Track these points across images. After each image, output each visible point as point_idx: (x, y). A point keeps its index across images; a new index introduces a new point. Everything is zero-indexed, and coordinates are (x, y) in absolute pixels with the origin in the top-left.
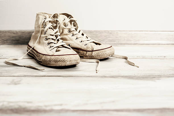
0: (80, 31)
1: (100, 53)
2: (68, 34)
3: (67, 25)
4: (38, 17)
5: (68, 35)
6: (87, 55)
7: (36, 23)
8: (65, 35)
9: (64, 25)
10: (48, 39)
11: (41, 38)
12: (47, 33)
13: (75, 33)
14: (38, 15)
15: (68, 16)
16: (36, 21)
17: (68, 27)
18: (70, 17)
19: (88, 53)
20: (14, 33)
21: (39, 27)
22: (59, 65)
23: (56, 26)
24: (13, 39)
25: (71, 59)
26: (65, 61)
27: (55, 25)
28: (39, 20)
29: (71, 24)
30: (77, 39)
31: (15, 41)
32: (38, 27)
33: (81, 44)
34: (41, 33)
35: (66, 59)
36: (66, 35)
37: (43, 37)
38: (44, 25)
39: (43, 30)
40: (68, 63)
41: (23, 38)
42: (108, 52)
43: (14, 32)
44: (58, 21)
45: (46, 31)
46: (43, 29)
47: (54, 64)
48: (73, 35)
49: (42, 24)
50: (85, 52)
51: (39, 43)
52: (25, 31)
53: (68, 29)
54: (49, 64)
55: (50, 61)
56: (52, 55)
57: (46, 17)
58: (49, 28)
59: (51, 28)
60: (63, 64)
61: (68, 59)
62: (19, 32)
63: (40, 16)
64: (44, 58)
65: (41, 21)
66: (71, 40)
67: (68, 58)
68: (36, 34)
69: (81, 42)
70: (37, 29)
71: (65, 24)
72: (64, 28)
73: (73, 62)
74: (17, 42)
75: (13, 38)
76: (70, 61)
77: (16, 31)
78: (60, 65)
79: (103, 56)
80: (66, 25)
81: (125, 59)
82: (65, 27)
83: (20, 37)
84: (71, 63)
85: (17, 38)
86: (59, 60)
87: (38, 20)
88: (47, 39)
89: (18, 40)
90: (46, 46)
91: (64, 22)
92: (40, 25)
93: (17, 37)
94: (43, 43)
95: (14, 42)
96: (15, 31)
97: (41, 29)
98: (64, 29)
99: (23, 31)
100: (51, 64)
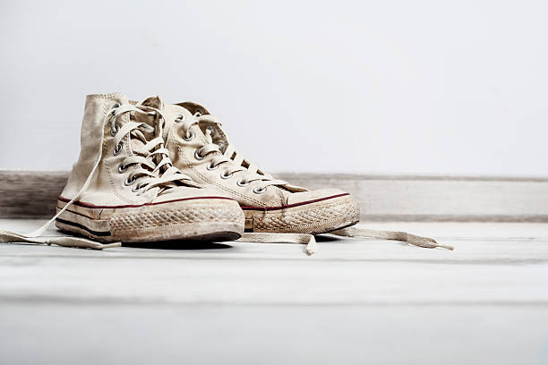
0: (235, 154)
1: (313, 214)
2: (196, 165)
3: (191, 135)
4: (90, 104)
5: (197, 167)
6: (267, 220)
7: (86, 125)
8: (184, 166)
9: (179, 134)
10: (127, 167)
11: (104, 167)
12: (124, 148)
13: (218, 158)
14: (90, 97)
15: (193, 108)
16: (85, 118)
17: (194, 141)
18: (197, 113)
19: (269, 214)
20: (10, 181)
21: (96, 134)
22: (173, 234)
23: (154, 132)
24: (9, 199)
25: (215, 212)
26: (193, 219)
27: (150, 129)
28: (94, 113)
29: (205, 133)
30: (226, 175)
31: (12, 205)
32: (92, 134)
33: (242, 190)
34: (105, 153)
35: (196, 212)
36: (190, 166)
37: (112, 164)
38: (113, 123)
39: (111, 143)
40: (205, 224)
41: (40, 198)
42: (339, 208)
43: (10, 176)
44: (161, 117)
45: (121, 143)
46: (110, 138)
47: (153, 233)
48: (212, 167)
49: (105, 123)
50: (259, 214)
51: (98, 183)
52: (47, 176)
53: (193, 146)
54: (135, 233)
55: (139, 222)
56: (146, 204)
57: (118, 101)
58: (132, 137)
59: (139, 138)
60: (186, 230)
61: (202, 211)
62: (28, 177)
63: (97, 100)
64: (115, 216)
65: (102, 115)
66: (208, 181)
67: (204, 208)
68: (86, 159)
69: (243, 183)
70: (90, 143)
71: (185, 132)
72: (179, 144)
73: (221, 222)
74: (20, 209)
75: (6, 196)
76: (212, 218)
77: (16, 176)
78: (177, 233)
79: (322, 222)
80: (188, 134)
81: (396, 239)
82: (182, 141)
83: (31, 195)
84: (216, 225)
85: (22, 197)
86: (172, 214)
87: (91, 112)
88: (125, 168)
89: (23, 204)
90: (122, 188)
91: (181, 124)
92: (99, 128)
93: (21, 194)
94: (112, 182)
95: (9, 209)
96: (12, 174)
97: (103, 139)
98: (182, 149)
99: (39, 175)
100: (143, 234)
